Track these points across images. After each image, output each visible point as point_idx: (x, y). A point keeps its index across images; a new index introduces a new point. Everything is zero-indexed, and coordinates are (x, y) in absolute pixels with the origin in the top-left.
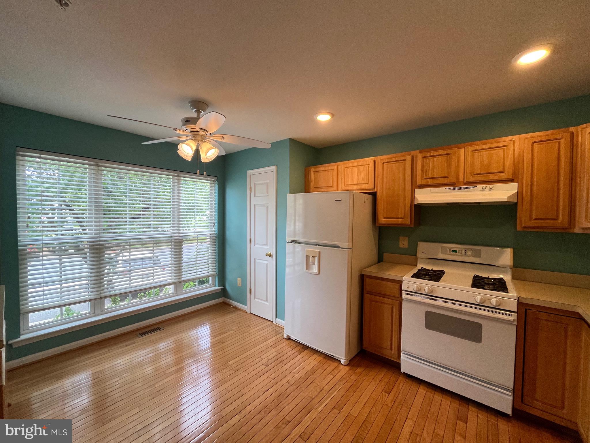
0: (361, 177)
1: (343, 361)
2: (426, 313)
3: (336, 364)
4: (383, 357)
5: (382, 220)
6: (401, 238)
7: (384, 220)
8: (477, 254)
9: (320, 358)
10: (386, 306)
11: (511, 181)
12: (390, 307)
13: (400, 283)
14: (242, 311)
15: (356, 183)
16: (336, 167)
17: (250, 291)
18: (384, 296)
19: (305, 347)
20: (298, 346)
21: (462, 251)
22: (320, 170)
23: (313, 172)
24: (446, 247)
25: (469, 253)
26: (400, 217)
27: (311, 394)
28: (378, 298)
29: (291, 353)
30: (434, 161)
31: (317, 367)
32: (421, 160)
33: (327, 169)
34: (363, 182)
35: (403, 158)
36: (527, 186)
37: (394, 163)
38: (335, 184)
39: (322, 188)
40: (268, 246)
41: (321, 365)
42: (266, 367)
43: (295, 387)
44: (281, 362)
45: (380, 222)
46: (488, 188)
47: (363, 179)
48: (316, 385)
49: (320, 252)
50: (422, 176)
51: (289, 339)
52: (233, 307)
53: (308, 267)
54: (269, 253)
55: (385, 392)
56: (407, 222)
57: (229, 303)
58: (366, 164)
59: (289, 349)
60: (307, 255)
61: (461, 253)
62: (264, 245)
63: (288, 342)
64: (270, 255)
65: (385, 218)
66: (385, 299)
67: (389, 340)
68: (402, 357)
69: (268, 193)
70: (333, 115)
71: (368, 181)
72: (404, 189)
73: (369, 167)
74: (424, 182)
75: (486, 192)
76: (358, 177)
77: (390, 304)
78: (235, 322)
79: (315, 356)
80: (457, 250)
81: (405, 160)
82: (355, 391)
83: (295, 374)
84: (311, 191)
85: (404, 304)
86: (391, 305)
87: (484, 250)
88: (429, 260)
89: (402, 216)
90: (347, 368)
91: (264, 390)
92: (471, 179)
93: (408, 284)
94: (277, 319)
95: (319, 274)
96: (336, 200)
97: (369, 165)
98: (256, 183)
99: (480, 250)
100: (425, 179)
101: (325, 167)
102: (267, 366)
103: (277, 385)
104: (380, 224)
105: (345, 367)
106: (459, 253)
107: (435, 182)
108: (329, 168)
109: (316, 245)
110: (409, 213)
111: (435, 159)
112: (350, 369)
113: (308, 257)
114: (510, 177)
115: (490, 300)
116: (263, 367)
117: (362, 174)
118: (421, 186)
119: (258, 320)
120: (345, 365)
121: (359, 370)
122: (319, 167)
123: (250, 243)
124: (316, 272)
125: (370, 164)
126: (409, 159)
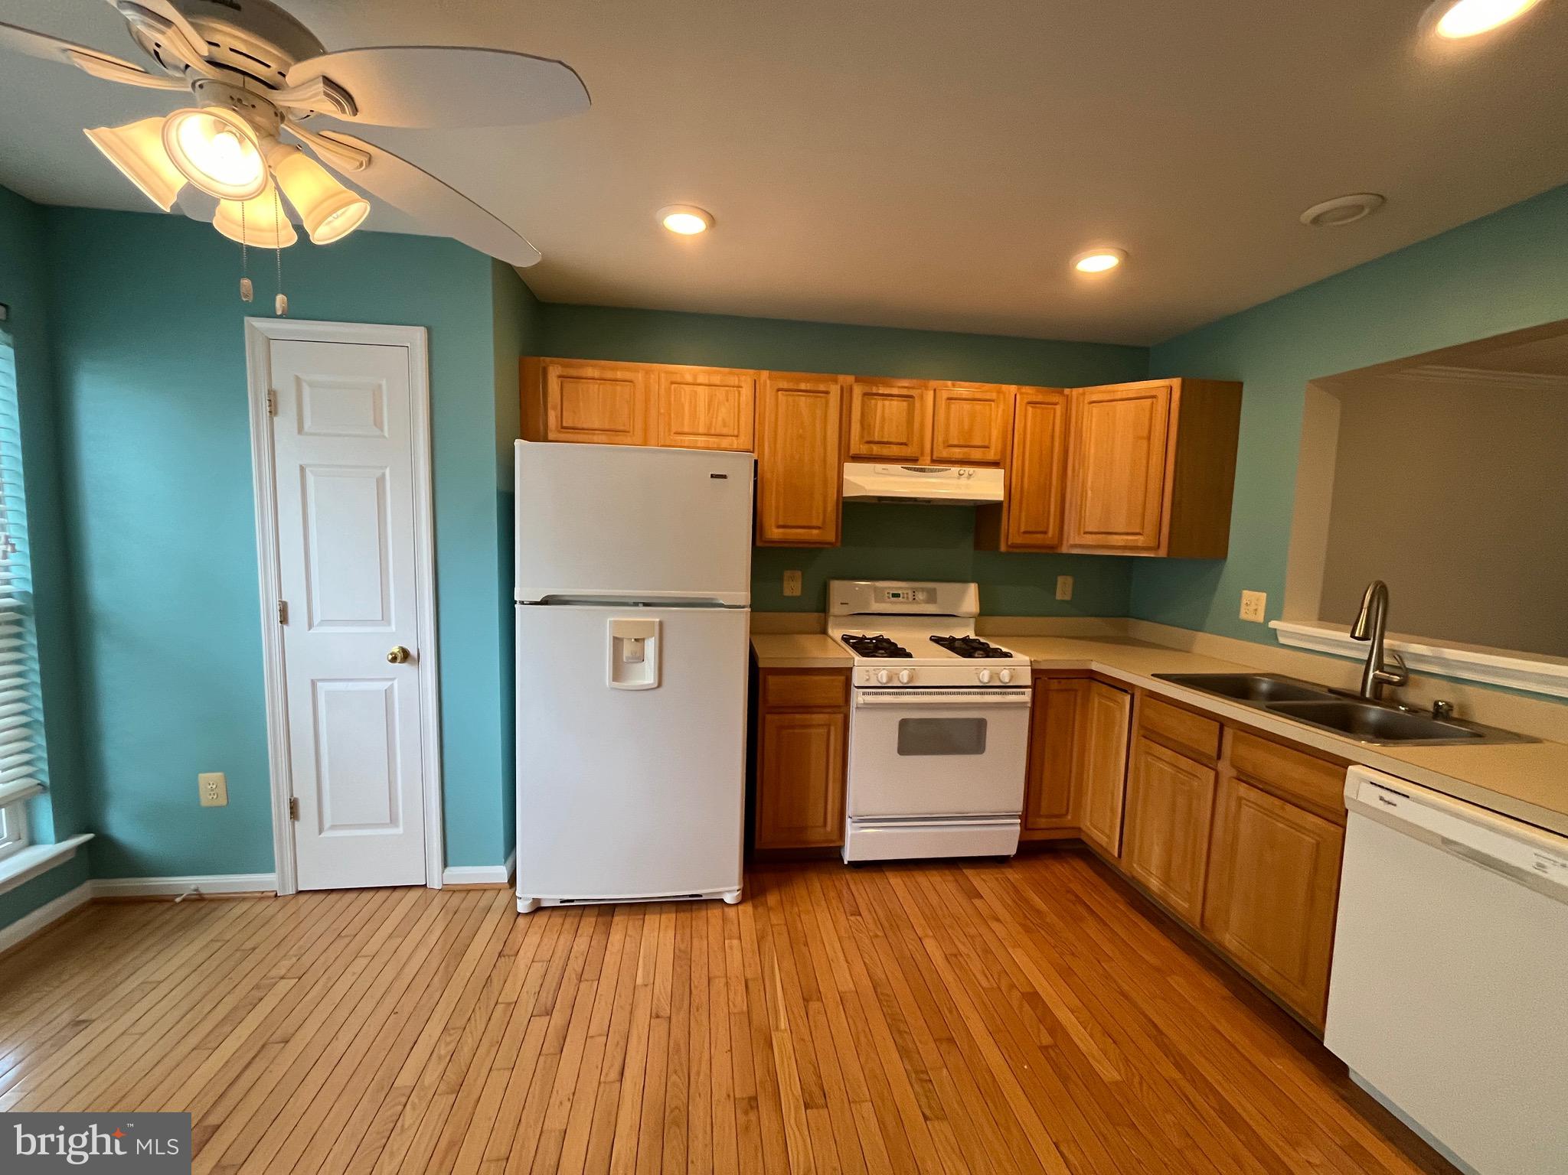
0: (720, 418)
1: (729, 899)
2: (900, 725)
3: (715, 913)
4: (807, 849)
5: (774, 533)
6: (787, 574)
7: (776, 531)
8: (932, 598)
9: (669, 918)
10: (813, 731)
11: (995, 464)
12: (823, 731)
13: (847, 673)
14: (244, 899)
15: (706, 432)
16: (639, 377)
17: (291, 808)
18: (808, 709)
19: (607, 910)
20: (581, 916)
21: (907, 594)
22: (584, 375)
23: (559, 377)
24: (883, 589)
25: (920, 596)
26: (814, 523)
27: (734, 1005)
28: (798, 716)
29: (581, 944)
30: (884, 406)
31: (682, 940)
32: (860, 398)
33: (609, 375)
34: (725, 431)
35: (822, 387)
36: (1017, 476)
37: (804, 396)
38: (639, 425)
39: (594, 434)
40: (389, 624)
41: (688, 931)
42: (549, 1017)
43: (683, 1014)
44: (580, 978)
45: (770, 537)
46: (966, 475)
47: (725, 425)
48: (723, 980)
49: (661, 624)
50: (862, 437)
51: (538, 909)
52: (184, 900)
53: (618, 671)
54: (396, 650)
55: (851, 915)
56: (830, 536)
57: (159, 893)
58: (732, 384)
59: (565, 939)
60: (615, 638)
61: (908, 598)
62: (372, 622)
63: (541, 919)
64: (405, 655)
65: (779, 527)
66: (814, 716)
67: (821, 805)
68: (850, 829)
69: (378, 423)
70: (712, 221)
71: (739, 431)
72: (825, 461)
73: (739, 393)
74: (864, 449)
75: (963, 481)
76: (710, 415)
77: (822, 725)
78: (254, 949)
79: (652, 919)
80: (900, 592)
81: (827, 393)
82: (806, 944)
83: (650, 987)
84: (550, 438)
85: (855, 718)
86: (825, 727)
87: (942, 588)
88: (850, 618)
89: (819, 524)
90: (748, 908)
91: (614, 1075)
92: (945, 453)
93: (867, 671)
94: (450, 870)
95: (660, 685)
96: (712, 476)
97: (741, 387)
98: (303, 376)
99: (935, 589)
100: (869, 442)
101: (603, 368)
102: (549, 1013)
103: (633, 1040)
104: (766, 542)
105: (741, 907)
106: (903, 598)
107: (886, 451)
108: (619, 375)
109: (636, 604)
110: (834, 518)
111: (887, 403)
112: (755, 907)
113: (617, 642)
114: (997, 458)
115: (998, 674)
116: (540, 1023)
117: (723, 410)
118: (857, 458)
119: (353, 910)
120: (737, 904)
121: (772, 899)
122: (582, 366)
123: (284, 620)
124: (652, 682)
125: (743, 384)
126: (835, 390)
